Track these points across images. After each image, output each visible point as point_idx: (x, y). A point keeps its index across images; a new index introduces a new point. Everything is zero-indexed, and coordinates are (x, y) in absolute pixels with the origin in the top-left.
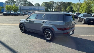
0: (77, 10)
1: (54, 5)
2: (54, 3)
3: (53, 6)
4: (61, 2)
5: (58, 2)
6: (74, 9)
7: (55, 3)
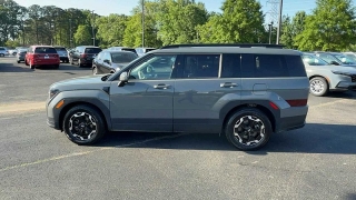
0: (113, 41)
1: (18, 18)
2: (18, 8)
3: (15, 22)
4: (49, 8)
5: (35, 7)
6: (103, 36)
7: (24, 9)
